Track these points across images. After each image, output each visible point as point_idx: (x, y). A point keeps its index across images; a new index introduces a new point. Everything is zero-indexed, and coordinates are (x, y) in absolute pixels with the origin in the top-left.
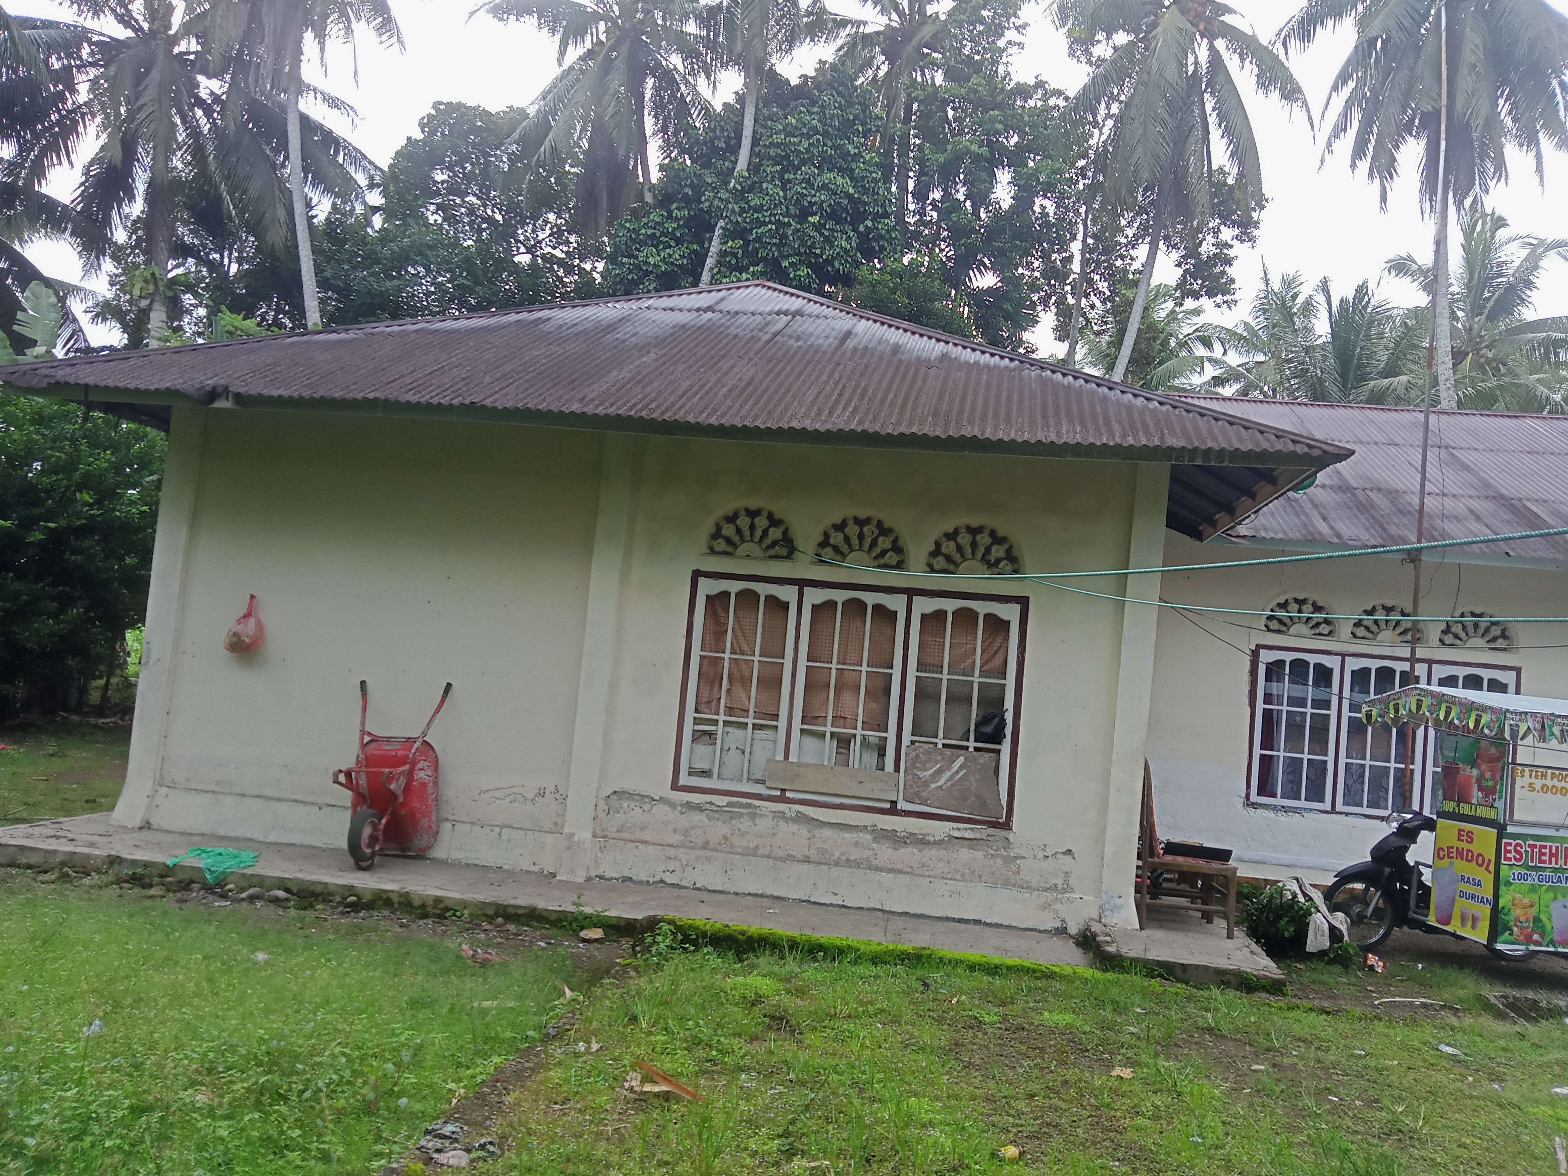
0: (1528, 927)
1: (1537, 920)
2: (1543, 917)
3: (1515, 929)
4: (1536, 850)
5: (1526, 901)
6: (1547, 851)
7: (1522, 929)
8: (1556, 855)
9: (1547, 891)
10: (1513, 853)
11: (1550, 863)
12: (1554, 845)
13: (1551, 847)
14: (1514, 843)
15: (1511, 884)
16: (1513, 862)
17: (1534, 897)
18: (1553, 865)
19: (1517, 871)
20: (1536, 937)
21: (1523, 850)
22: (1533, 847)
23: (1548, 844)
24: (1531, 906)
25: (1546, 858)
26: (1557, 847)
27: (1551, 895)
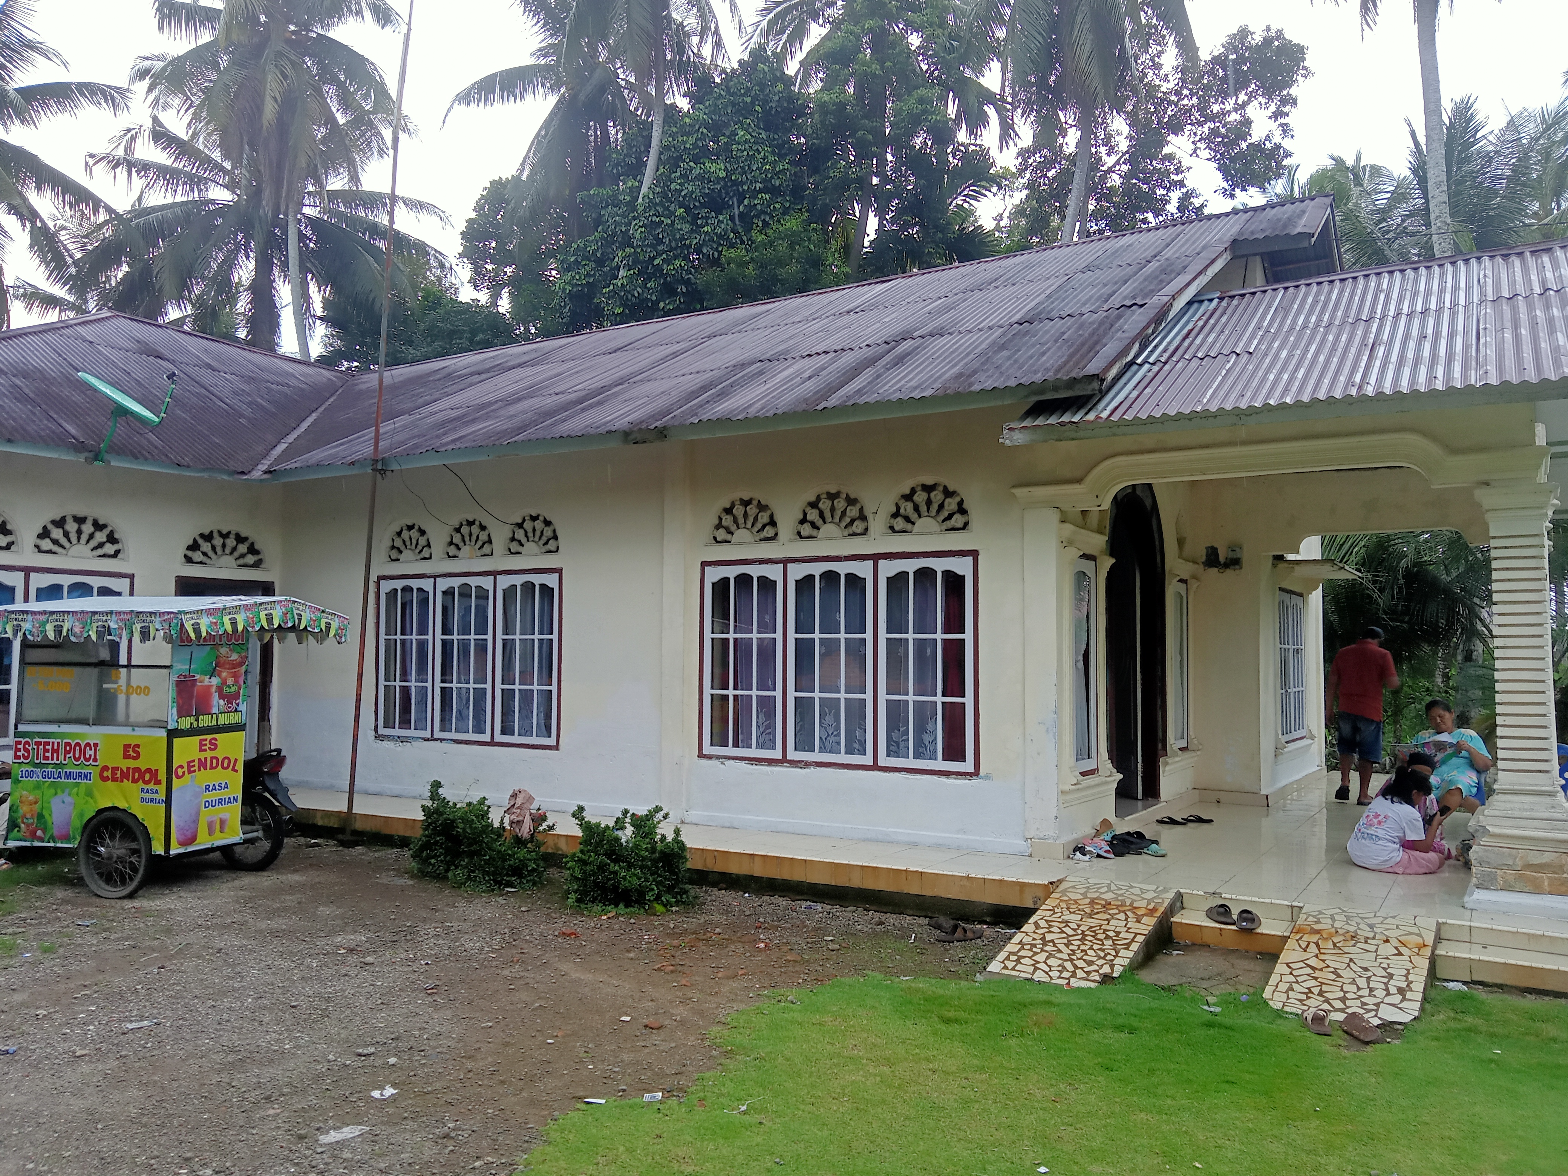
0: (32, 824)
1: (40, 816)
2: (45, 813)
3: (23, 825)
4: (41, 747)
5: (31, 798)
6: (49, 747)
7: (28, 825)
8: (57, 751)
9: (50, 786)
10: (23, 752)
11: (52, 759)
12: (56, 741)
13: (53, 743)
14: (23, 741)
15: (19, 782)
16: (22, 760)
17: (38, 793)
18: (55, 761)
19: (24, 768)
20: (39, 833)
21: (30, 748)
22: (38, 744)
23: (51, 740)
24: (36, 803)
25: (49, 754)
26: (58, 743)
27: (52, 791)
